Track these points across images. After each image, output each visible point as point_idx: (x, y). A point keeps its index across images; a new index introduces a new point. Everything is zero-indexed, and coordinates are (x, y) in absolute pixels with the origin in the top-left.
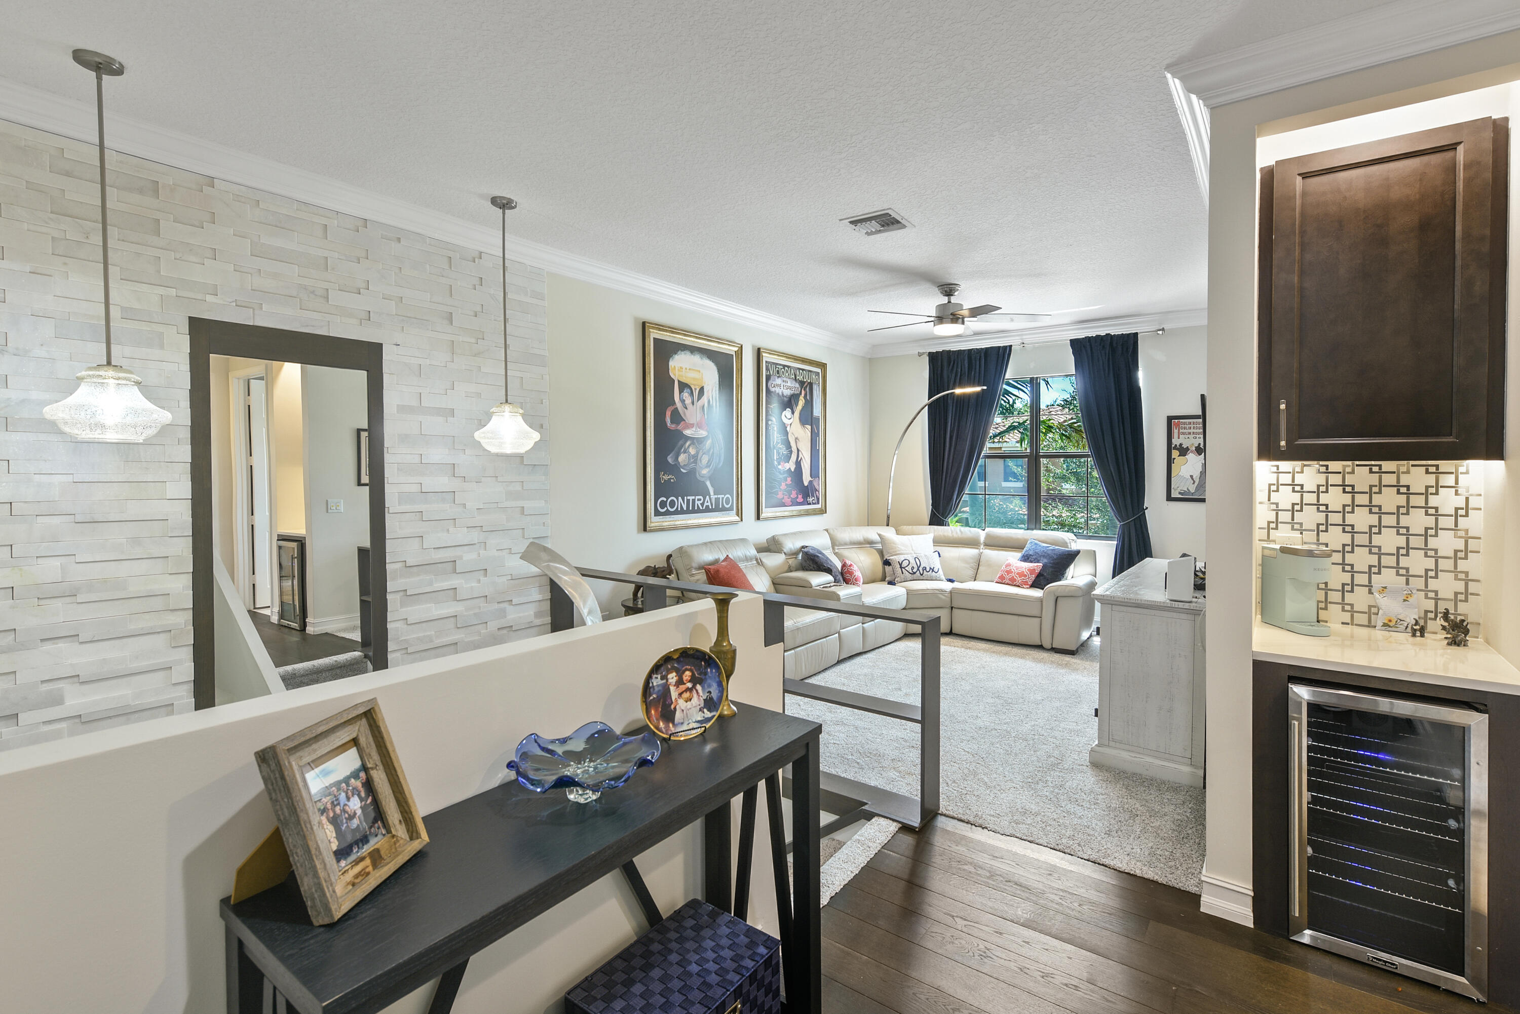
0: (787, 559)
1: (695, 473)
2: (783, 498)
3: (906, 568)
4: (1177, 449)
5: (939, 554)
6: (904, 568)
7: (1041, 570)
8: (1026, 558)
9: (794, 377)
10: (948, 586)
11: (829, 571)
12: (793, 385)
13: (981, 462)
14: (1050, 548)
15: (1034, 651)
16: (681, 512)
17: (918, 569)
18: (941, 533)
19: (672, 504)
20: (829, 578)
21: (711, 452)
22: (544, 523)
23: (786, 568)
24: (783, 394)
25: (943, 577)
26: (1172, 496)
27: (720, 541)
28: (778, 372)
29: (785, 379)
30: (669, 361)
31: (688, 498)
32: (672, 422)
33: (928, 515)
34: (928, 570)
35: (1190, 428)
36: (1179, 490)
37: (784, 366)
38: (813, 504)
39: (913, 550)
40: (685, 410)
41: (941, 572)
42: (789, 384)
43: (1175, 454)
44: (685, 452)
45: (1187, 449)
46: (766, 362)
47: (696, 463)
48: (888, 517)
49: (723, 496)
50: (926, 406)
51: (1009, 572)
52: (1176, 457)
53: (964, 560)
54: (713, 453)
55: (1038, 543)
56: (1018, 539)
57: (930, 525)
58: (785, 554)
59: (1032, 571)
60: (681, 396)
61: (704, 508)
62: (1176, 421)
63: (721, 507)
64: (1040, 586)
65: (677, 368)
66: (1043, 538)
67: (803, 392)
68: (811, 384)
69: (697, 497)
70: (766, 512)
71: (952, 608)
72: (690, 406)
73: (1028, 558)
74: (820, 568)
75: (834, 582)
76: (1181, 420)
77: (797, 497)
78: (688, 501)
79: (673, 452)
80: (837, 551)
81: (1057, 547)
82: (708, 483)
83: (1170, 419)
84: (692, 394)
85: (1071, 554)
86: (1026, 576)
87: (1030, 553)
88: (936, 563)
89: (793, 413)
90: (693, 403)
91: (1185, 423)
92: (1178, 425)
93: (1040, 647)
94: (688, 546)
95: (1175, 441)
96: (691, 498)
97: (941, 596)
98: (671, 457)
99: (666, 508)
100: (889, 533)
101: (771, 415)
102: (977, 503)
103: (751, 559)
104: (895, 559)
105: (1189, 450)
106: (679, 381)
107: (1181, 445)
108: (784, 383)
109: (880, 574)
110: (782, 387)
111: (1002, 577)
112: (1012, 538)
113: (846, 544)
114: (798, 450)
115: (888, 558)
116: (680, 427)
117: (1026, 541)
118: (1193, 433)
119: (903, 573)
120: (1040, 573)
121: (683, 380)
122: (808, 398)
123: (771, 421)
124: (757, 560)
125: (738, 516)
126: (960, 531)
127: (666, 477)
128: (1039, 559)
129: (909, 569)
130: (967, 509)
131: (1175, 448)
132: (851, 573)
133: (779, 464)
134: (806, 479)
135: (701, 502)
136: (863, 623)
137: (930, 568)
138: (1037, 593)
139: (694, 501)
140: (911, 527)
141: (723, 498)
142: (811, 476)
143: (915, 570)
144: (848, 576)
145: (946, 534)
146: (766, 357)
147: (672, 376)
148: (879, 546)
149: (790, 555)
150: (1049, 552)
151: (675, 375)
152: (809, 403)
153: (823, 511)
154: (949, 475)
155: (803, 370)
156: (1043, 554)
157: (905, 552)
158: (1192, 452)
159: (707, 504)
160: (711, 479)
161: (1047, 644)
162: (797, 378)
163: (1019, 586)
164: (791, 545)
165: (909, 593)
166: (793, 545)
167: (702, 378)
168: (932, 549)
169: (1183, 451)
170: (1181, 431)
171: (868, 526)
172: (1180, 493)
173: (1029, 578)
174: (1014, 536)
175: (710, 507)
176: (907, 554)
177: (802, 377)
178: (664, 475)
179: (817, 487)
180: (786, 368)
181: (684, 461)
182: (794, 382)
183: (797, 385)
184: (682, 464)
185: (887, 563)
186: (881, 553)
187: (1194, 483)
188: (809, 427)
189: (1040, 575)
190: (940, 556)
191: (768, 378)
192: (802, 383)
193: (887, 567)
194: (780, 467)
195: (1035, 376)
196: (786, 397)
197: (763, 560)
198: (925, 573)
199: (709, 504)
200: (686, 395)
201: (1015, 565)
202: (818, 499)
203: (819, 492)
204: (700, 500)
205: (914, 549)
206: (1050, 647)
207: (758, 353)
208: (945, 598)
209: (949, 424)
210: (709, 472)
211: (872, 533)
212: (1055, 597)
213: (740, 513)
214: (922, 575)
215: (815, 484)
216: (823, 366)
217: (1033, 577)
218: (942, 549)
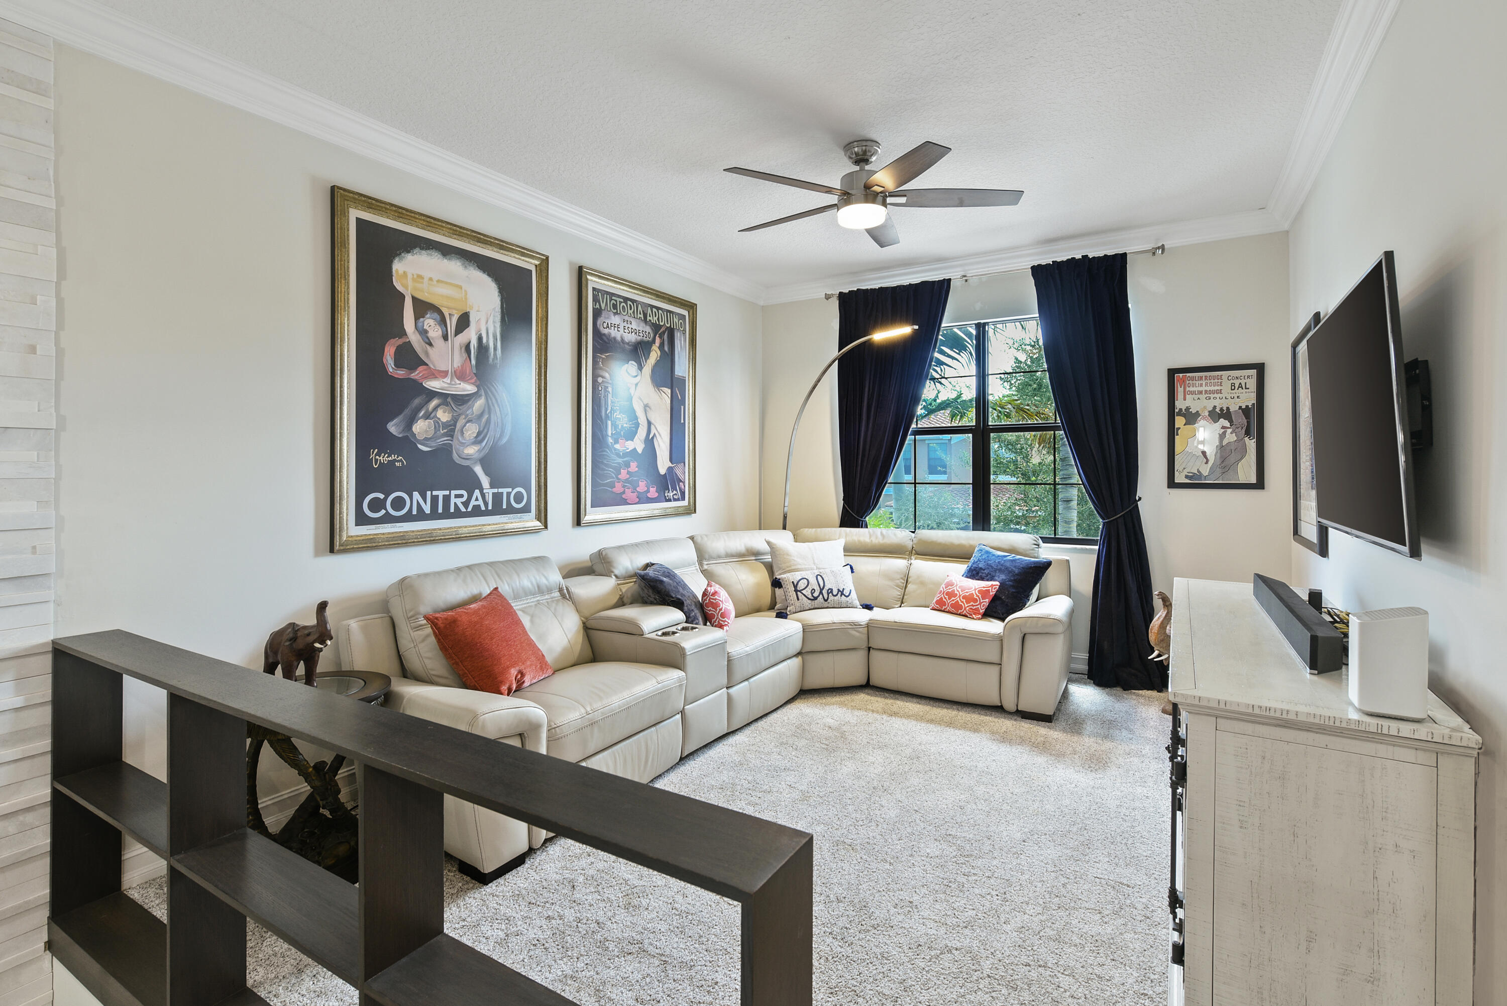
0: (619, 584)
1: (451, 452)
2: (624, 492)
3: (804, 592)
4: (1184, 415)
5: (851, 568)
6: (800, 591)
7: (997, 591)
8: (974, 573)
9: (642, 316)
10: (863, 616)
11: (678, 604)
12: (641, 329)
13: (910, 438)
14: (1008, 558)
15: (991, 715)
16: (421, 516)
17: (821, 593)
18: (856, 538)
19: (398, 504)
20: (677, 615)
21: (484, 420)
22: (34, 548)
23: (615, 599)
24: (623, 340)
25: (857, 603)
26: (1176, 481)
27: (491, 564)
28: (615, 307)
29: (626, 318)
30: (392, 262)
31: (435, 493)
32: (398, 365)
33: (839, 515)
34: (835, 594)
35: (1201, 385)
36: (1185, 473)
37: (626, 299)
38: (675, 500)
39: (814, 563)
40: (428, 347)
41: (854, 595)
42: (634, 326)
43: (1180, 421)
44: (427, 417)
45: (1197, 414)
46: (594, 289)
47: (452, 436)
48: (785, 518)
49: (510, 490)
50: (834, 361)
51: (951, 595)
52: (1182, 426)
53: (887, 576)
54: (488, 421)
55: (991, 550)
56: (960, 546)
57: (841, 526)
58: (616, 576)
59: (984, 593)
60: (420, 324)
61: (470, 509)
62: (1181, 375)
63: (504, 507)
64: (995, 615)
65: (410, 276)
66: (996, 544)
67: (658, 340)
68: (671, 332)
69: (454, 493)
70: (591, 514)
71: (869, 648)
72: (439, 343)
73: (978, 573)
74: (664, 599)
75: (686, 622)
76: (1188, 375)
77: (648, 491)
78: (435, 499)
79: (401, 417)
80: (705, 567)
81: (1018, 557)
82: (478, 470)
83: (1172, 373)
84: (443, 321)
85: (1040, 567)
86: (975, 601)
87: (980, 566)
88: (847, 582)
89: (640, 368)
90: (445, 337)
91: (1193, 379)
92: (1183, 381)
93: (998, 709)
94: (419, 576)
95: (1180, 404)
96: (441, 494)
97: (854, 633)
98: (396, 425)
99: (383, 512)
100: (783, 539)
101: (601, 369)
102: (903, 495)
103: (550, 590)
104: (787, 578)
105: (1199, 415)
106: (414, 299)
107: (1188, 409)
108: (625, 324)
109: (767, 600)
110: (621, 329)
111: (940, 602)
112: (952, 545)
113: (719, 557)
114: (649, 423)
115: (778, 577)
116: (415, 375)
117: (973, 548)
118: (1206, 391)
119: (798, 599)
120: (995, 595)
121: (422, 296)
122: (666, 348)
123: (603, 377)
124: (561, 590)
125: (539, 519)
126: (882, 533)
127: (384, 459)
128: (993, 574)
129: (807, 592)
130: (892, 503)
131: (1180, 413)
132: (715, 606)
133: (616, 442)
134: (663, 465)
135: (464, 499)
136: (727, 688)
137: (839, 590)
138: (994, 627)
139: (447, 499)
140: (814, 530)
141: (509, 494)
142: (671, 460)
143: (816, 595)
144: (710, 610)
145: (862, 539)
146: (593, 282)
147: (399, 287)
148: (768, 558)
149: (625, 578)
150: (1008, 564)
151: (406, 287)
152: (668, 357)
153: (691, 510)
154: (866, 459)
155: (658, 308)
156: (999, 567)
157: (803, 567)
158: (1204, 418)
159: (477, 503)
160: (485, 462)
161: (1009, 705)
162: (648, 318)
163: (966, 616)
164: (628, 563)
165: (807, 630)
166: (631, 562)
167: (466, 299)
168: (843, 560)
169: (1191, 418)
170: (1188, 389)
171: (760, 529)
172: (1187, 477)
173: (980, 604)
174: (956, 542)
175: (483, 508)
176: (806, 570)
177: (656, 319)
178: (379, 454)
179: (681, 476)
180: (629, 303)
181: (426, 431)
182: (642, 324)
183: (648, 329)
184: (419, 437)
185: (777, 584)
186: (770, 567)
187: (1207, 463)
188: (668, 391)
189: (995, 599)
190: (852, 572)
191: (597, 313)
192: (656, 327)
193: (777, 589)
194: (617, 446)
195: (982, 321)
196: (628, 344)
197: (573, 590)
198: (831, 598)
199: (480, 502)
200: (430, 323)
201: (960, 584)
202: (683, 493)
203: (684, 483)
204: (461, 496)
205: (816, 561)
206: (1013, 709)
207: (581, 274)
208: (860, 637)
209: (867, 389)
210: (479, 451)
211: (758, 540)
212: (1022, 635)
213: (543, 516)
214: (826, 601)
215: (678, 472)
216: (691, 307)
217: (987, 602)
218: (856, 561)
